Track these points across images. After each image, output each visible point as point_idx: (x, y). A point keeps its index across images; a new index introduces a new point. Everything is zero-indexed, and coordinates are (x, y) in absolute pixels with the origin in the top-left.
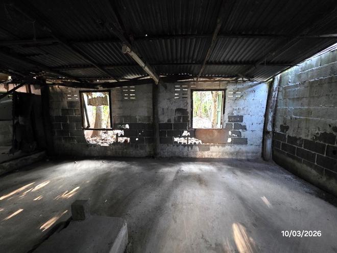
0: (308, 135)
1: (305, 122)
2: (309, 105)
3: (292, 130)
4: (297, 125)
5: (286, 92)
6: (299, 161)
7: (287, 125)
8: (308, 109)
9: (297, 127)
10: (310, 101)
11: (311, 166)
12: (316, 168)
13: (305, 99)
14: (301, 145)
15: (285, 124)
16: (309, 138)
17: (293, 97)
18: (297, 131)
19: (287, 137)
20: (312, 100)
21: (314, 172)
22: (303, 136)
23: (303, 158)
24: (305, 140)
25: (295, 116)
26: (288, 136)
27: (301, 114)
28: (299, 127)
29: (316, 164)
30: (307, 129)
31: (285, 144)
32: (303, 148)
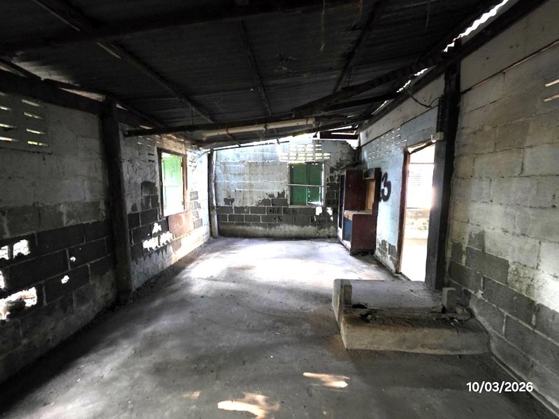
0: (253, 203)
1: (249, 193)
2: (250, 179)
3: (238, 201)
4: (242, 196)
5: (225, 167)
6: (248, 225)
7: (232, 197)
8: (250, 183)
9: (242, 198)
10: (250, 177)
11: (258, 225)
12: (261, 225)
13: (246, 175)
14: (248, 212)
15: (229, 197)
16: (254, 205)
17: (233, 173)
18: (243, 202)
19: (233, 208)
20: (252, 177)
21: (261, 228)
22: (249, 205)
23: (251, 221)
24: (251, 207)
25: (239, 189)
26: (235, 207)
27: (244, 187)
28: (244, 198)
29: (261, 222)
30: (252, 198)
31: (232, 215)
32: (250, 214)
